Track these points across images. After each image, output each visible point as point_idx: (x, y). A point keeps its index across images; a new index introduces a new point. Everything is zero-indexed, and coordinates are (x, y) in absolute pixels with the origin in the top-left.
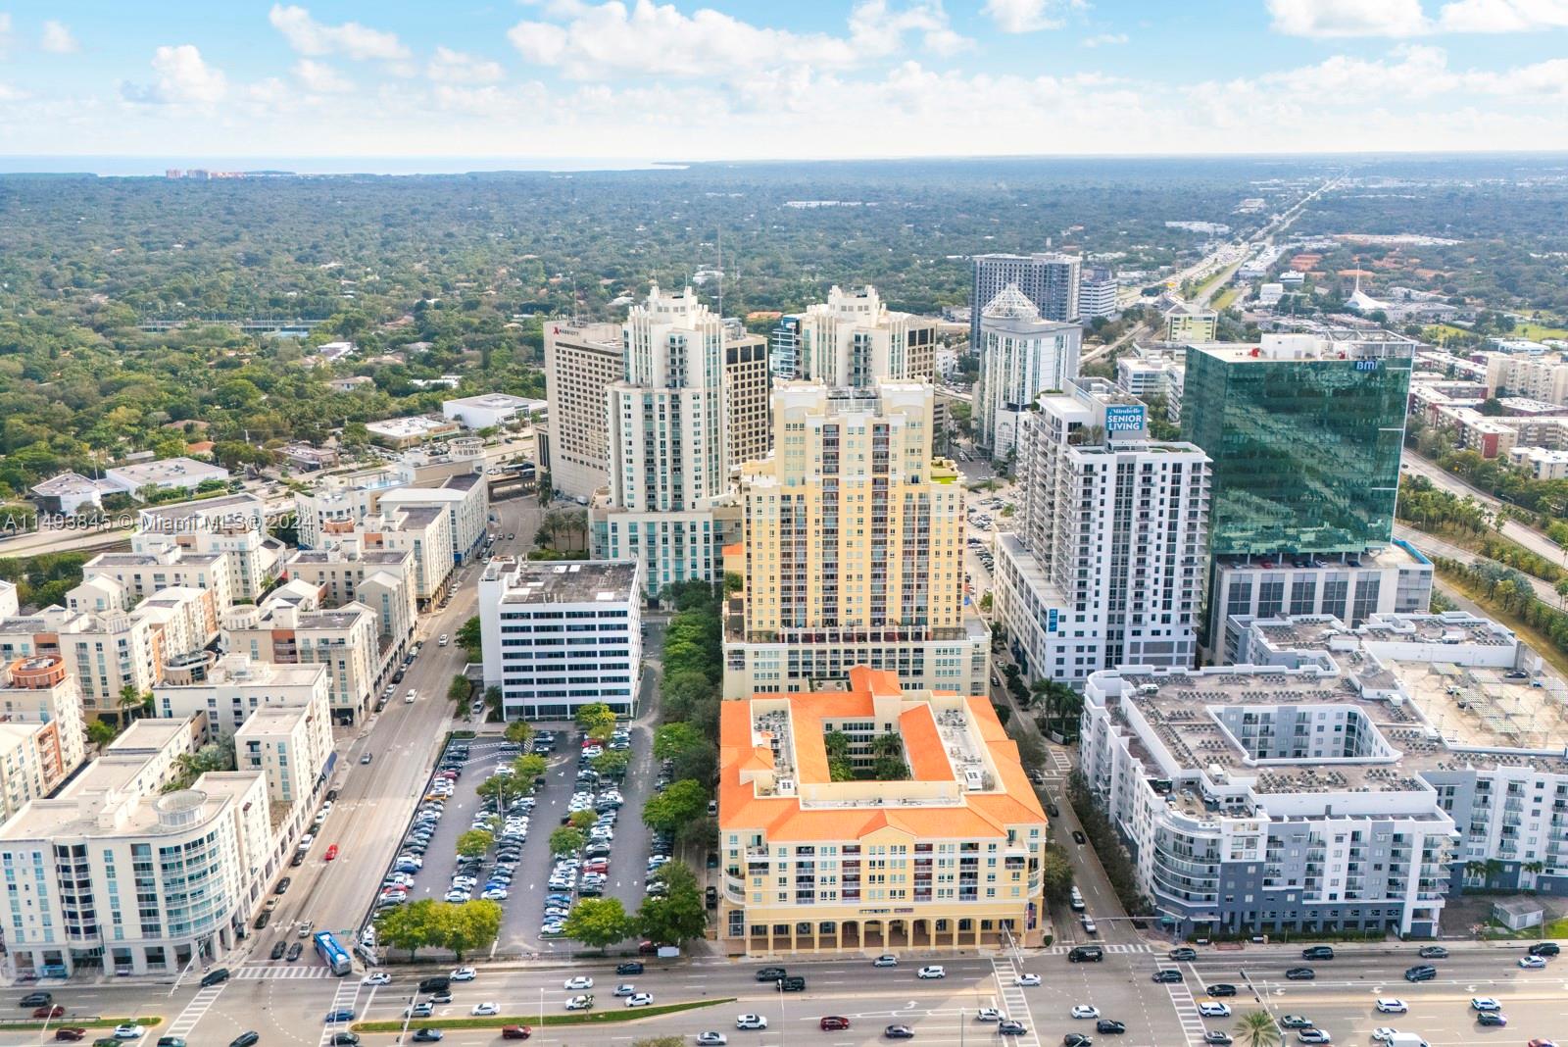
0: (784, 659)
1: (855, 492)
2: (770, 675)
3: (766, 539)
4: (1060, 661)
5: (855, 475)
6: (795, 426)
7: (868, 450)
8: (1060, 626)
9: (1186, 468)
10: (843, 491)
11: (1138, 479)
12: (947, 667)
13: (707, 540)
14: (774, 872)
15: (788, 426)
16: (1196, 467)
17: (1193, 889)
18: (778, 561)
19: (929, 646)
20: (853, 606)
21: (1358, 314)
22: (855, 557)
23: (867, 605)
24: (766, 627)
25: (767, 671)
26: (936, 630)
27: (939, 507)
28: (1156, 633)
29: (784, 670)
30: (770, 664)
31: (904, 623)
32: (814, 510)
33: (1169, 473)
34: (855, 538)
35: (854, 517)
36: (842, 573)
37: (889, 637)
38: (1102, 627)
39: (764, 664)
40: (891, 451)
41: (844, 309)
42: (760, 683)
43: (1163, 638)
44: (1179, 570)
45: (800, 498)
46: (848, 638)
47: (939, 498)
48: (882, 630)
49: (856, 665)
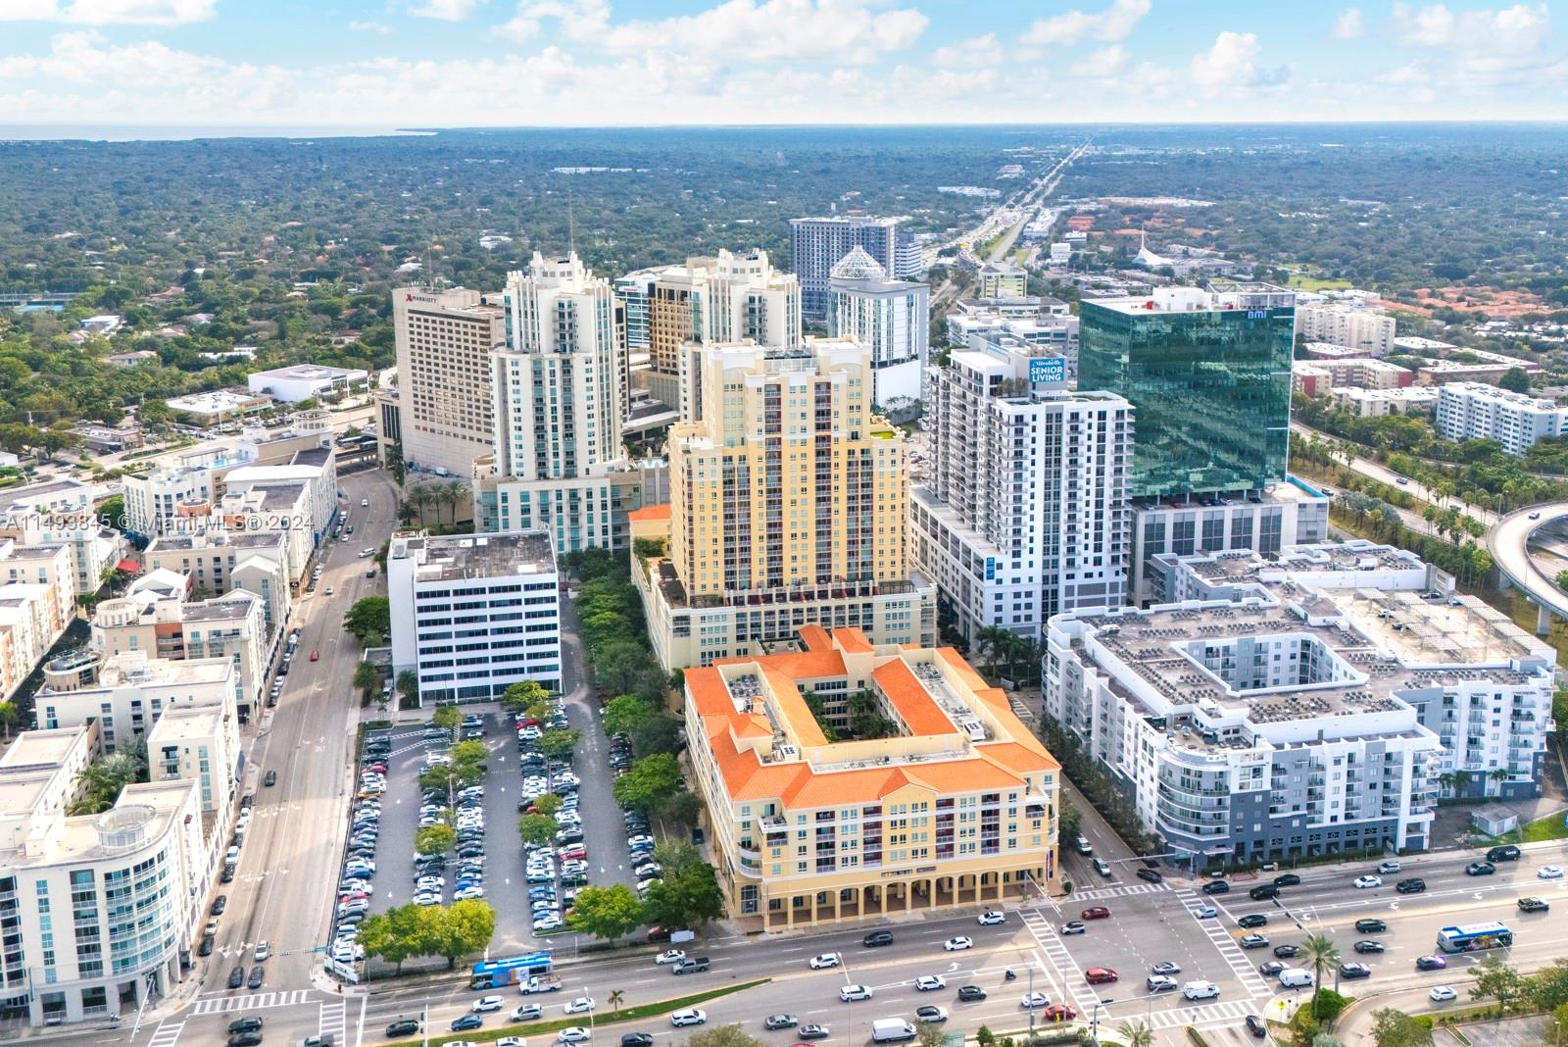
0: (732, 623)
1: (798, 450)
2: (717, 640)
3: (708, 501)
4: (999, 608)
5: (799, 433)
6: (733, 387)
7: (811, 409)
8: (998, 574)
9: (1111, 416)
10: (786, 450)
11: (1066, 427)
12: (896, 620)
13: (604, 506)
14: (794, 842)
15: (726, 387)
16: (1120, 414)
17: (1204, 823)
18: (721, 523)
19: (878, 601)
20: (798, 564)
21: (1147, 269)
22: (799, 515)
23: (812, 562)
24: (710, 591)
25: (714, 636)
26: (881, 584)
27: (882, 462)
28: (1089, 575)
29: (732, 633)
30: (717, 628)
31: (851, 579)
32: (758, 471)
33: (1095, 421)
34: (799, 496)
35: (798, 474)
36: (786, 531)
37: (837, 594)
38: (1037, 572)
39: (711, 629)
40: (833, 408)
41: (735, 271)
42: (707, 648)
43: (1096, 580)
44: (1107, 513)
45: (743, 459)
46: (796, 597)
47: (881, 452)
48: (830, 587)
49: (806, 624)
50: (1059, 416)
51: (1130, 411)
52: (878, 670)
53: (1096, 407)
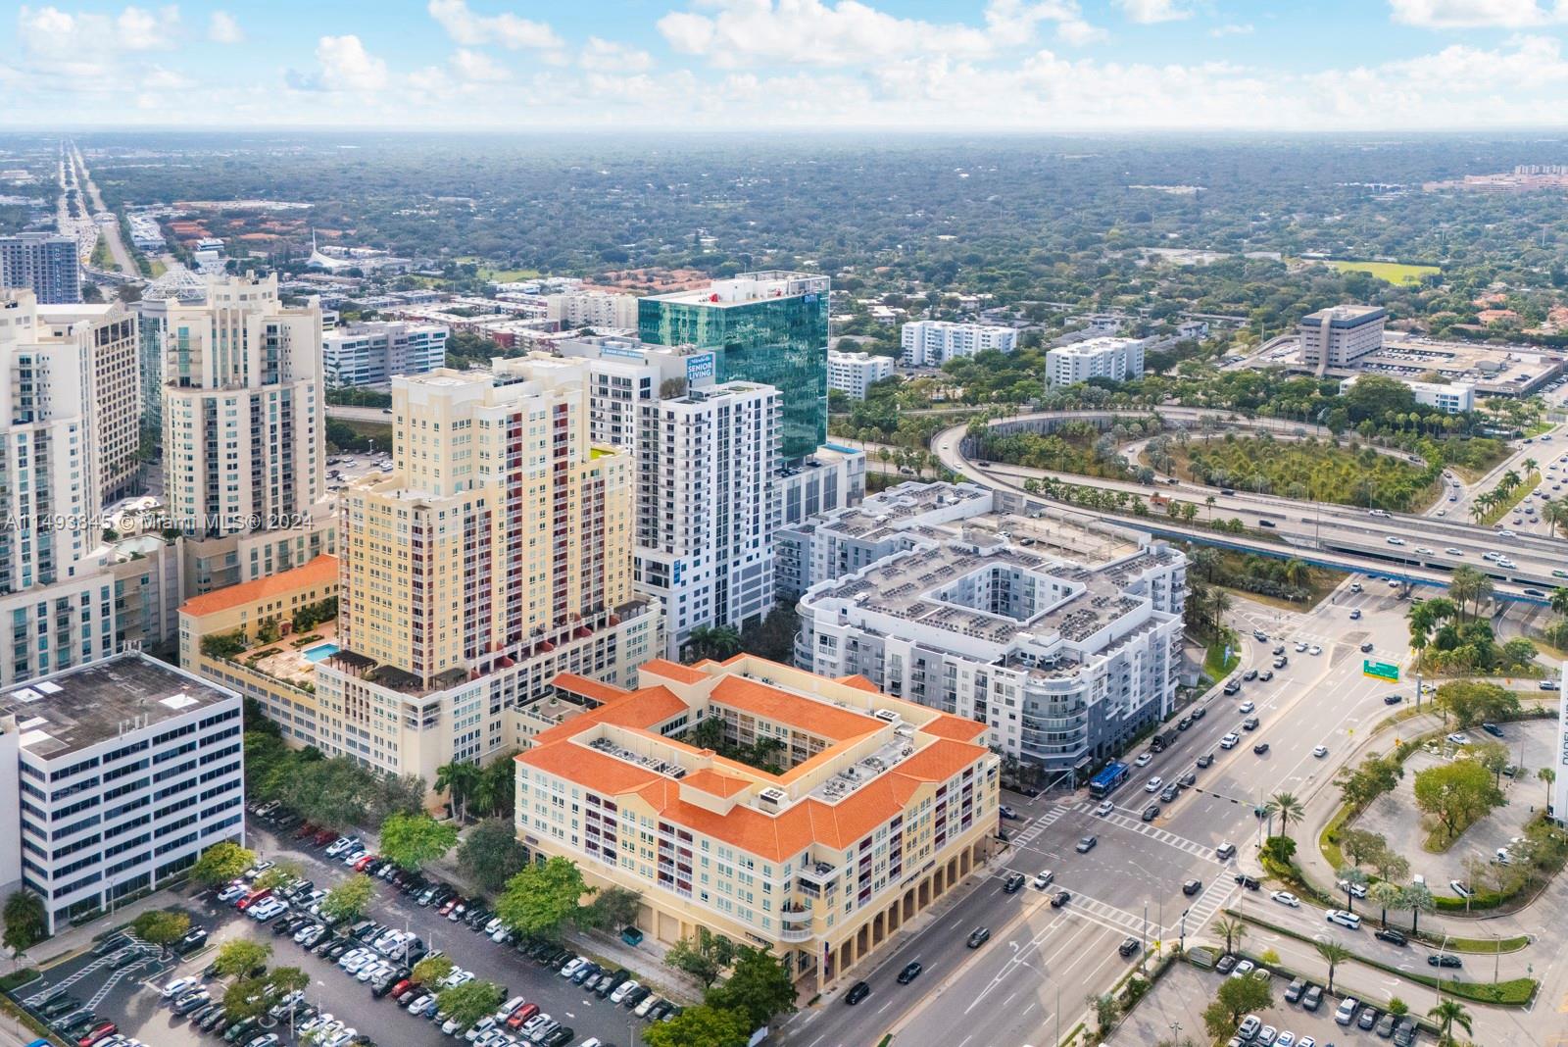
0: (487, 693)
1: (539, 482)
2: (471, 720)
3: (449, 560)
4: (683, 610)
5: (537, 465)
6: (462, 423)
7: (551, 432)
8: (683, 576)
9: (764, 402)
10: (526, 485)
11: (733, 420)
12: (637, 645)
13: (105, 611)
15: (455, 425)
16: (770, 400)
18: (462, 582)
19: (621, 628)
20: (536, 611)
22: (538, 557)
23: (550, 603)
24: (449, 665)
25: (468, 716)
26: (617, 610)
27: (612, 481)
28: (750, 559)
29: (487, 705)
30: (471, 706)
31: (587, 612)
32: (500, 517)
33: (752, 410)
34: (538, 534)
35: (536, 511)
36: (525, 577)
37: (578, 633)
38: (712, 566)
39: (464, 709)
40: (570, 431)
42: (459, 735)
43: (755, 562)
44: (762, 494)
45: (480, 503)
46: (540, 647)
47: (611, 471)
48: (571, 626)
49: (557, 674)
50: (727, 409)
51: (777, 397)
52: (714, 694)
53: (752, 396)
